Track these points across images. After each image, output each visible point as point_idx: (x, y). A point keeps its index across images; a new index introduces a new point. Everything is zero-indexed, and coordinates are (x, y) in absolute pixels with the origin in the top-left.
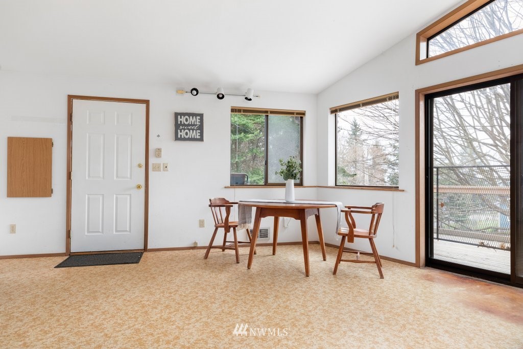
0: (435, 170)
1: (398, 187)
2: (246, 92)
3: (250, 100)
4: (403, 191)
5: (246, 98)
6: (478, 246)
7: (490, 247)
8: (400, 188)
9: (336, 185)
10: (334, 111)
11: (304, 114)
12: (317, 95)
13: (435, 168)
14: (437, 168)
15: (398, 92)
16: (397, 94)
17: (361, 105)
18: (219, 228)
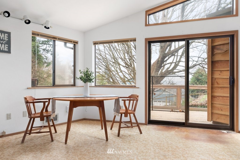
0: (151, 77)
1: (136, 86)
2: (45, 22)
3: (48, 28)
4: (139, 88)
5: (45, 27)
6: (171, 111)
7: (175, 111)
8: (137, 87)
9: (95, 85)
10: (95, 43)
11: (77, 43)
12: (85, 33)
13: (152, 76)
14: (152, 77)
15: (136, 38)
16: (134, 39)
17: (114, 42)
18: (35, 119)
